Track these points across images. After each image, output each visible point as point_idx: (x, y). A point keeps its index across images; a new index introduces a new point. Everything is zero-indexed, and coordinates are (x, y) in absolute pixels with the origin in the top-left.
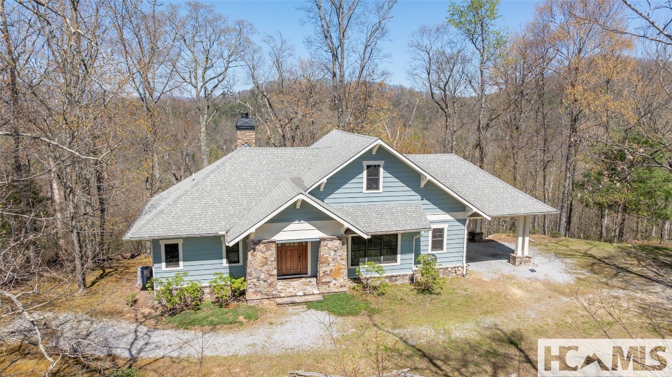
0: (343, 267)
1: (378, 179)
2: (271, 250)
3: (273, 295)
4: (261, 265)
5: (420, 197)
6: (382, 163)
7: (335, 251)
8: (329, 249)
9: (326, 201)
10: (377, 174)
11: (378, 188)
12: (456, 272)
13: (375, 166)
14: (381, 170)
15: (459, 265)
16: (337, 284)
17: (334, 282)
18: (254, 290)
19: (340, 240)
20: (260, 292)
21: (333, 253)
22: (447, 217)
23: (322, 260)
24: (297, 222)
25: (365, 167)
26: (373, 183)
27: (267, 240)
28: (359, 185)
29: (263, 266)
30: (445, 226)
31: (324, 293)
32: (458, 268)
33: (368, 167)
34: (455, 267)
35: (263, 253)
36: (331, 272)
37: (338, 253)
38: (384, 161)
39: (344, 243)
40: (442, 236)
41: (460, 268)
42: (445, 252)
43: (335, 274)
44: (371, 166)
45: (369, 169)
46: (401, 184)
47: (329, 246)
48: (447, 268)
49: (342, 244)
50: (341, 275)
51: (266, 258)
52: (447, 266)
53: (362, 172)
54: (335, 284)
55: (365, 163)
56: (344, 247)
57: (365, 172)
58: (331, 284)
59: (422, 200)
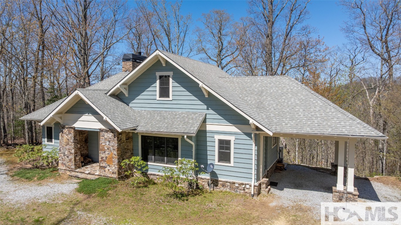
0: (114, 157)
1: (169, 88)
2: (71, 134)
3: (71, 169)
4: (66, 144)
5: (205, 107)
6: (171, 74)
7: (109, 141)
8: (106, 139)
9: (130, 105)
10: (168, 84)
11: (168, 96)
12: (244, 190)
13: (166, 76)
14: (171, 80)
15: (247, 183)
16: (110, 170)
17: (108, 168)
18: (61, 162)
19: (113, 133)
20: (65, 164)
21: (108, 143)
22: (233, 129)
23: (101, 147)
24: (87, 115)
25: (158, 77)
26: (164, 92)
27: (68, 126)
28: (153, 93)
29: (67, 145)
30: (232, 138)
31: (101, 176)
32: (246, 185)
33: (161, 77)
34: (243, 184)
35: (67, 135)
36: (106, 159)
37: (112, 144)
38: (172, 72)
39: (116, 136)
40: (229, 148)
41: (248, 186)
42: (233, 166)
43: (109, 160)
44: (163, 76)
45: (161, 79)
46: (188, 93)
47: (106, 137)
48: (234, 183)
49: (114, 137)
50: (113, 163)
51: (68, 140)
52: (234, 181)
53: (155, 82)
54: (109, 170)
55: (158, 74)
56: (115, 139)
57: (158, 82)
58: (106, 169)
59: (208, 109)
